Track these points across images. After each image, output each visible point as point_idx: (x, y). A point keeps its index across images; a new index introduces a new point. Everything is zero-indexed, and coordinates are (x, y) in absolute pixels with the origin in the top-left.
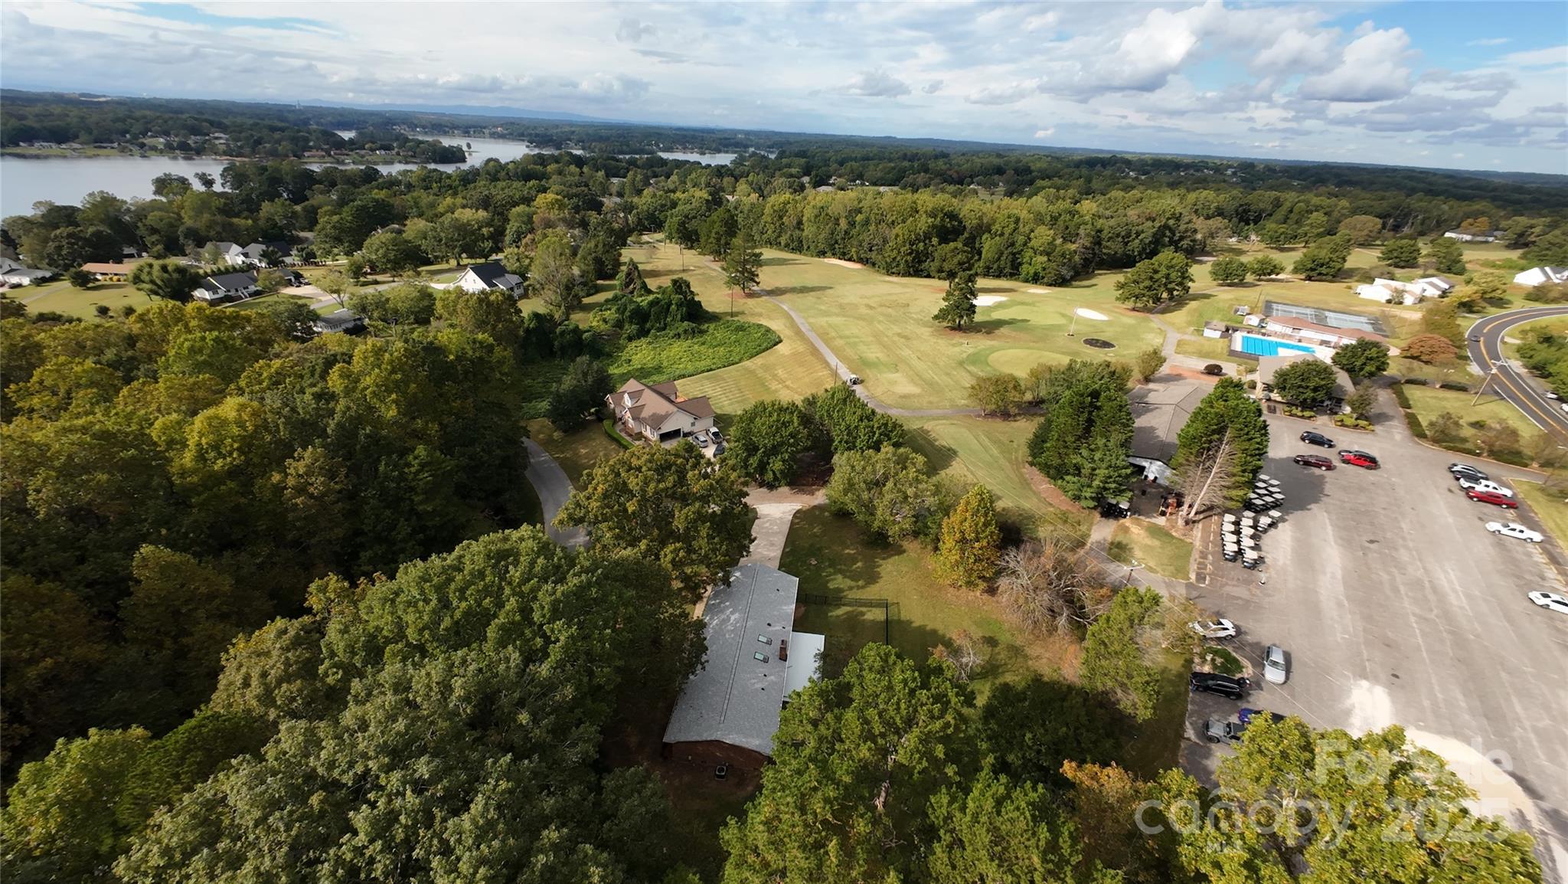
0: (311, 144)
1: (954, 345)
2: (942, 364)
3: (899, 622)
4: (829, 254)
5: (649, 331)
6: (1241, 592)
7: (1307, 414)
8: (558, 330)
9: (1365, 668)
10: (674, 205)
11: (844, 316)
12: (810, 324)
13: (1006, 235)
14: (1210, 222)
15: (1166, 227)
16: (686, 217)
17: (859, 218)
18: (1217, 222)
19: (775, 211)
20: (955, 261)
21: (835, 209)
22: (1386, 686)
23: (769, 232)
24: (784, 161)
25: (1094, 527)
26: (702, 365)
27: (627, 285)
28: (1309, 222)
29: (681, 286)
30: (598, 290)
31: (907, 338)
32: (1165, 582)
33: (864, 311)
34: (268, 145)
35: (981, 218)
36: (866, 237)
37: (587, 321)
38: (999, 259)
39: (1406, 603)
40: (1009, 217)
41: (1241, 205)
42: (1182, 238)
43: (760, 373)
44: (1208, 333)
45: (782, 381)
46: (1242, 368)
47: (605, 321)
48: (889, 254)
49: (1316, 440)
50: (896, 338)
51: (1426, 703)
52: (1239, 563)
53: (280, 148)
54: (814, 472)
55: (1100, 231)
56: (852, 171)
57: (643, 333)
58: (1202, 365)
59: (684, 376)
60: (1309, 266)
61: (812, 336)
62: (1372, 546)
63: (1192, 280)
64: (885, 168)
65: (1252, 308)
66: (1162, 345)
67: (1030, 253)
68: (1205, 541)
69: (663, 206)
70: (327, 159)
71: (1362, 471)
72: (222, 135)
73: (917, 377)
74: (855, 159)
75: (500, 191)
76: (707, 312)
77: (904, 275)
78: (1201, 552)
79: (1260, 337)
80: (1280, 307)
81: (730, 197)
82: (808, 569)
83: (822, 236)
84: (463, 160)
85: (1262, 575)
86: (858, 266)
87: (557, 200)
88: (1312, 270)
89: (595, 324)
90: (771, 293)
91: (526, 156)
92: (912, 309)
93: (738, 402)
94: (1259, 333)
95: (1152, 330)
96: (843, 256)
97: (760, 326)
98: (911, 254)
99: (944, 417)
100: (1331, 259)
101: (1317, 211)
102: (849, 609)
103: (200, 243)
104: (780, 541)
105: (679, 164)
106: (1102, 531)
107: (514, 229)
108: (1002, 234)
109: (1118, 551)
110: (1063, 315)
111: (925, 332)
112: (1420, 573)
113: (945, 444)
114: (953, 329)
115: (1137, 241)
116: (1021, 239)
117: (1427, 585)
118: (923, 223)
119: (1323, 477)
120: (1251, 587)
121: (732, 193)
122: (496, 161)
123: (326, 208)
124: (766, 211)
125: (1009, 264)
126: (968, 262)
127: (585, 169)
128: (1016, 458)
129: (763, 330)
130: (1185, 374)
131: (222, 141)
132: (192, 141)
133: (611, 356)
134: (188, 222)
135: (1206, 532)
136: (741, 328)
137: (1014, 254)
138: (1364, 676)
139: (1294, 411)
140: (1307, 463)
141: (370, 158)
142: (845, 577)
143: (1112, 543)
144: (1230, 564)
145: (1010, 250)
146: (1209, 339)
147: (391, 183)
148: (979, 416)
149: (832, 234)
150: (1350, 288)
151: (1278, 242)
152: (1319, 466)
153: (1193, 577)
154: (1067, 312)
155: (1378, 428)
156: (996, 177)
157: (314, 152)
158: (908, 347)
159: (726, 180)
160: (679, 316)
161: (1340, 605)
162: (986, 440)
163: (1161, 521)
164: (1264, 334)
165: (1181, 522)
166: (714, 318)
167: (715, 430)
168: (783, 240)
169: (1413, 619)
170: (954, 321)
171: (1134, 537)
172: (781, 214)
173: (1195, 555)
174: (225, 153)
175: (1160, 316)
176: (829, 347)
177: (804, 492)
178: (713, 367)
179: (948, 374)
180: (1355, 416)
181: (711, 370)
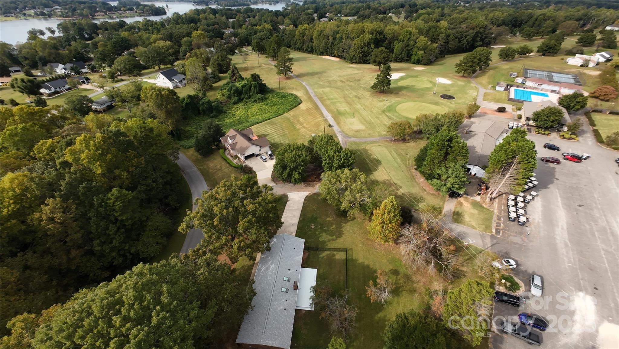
0: (98, 9)
1: (380, 101)
2: (375, 112)
3: (352, 260)
4: (325, 54)
5: (243, 99)
6: (517, 240)
7: (547, 132)
8: (201, 102)
9: (580, 284)
10: (256, 33)
11: (331, 87)
12: (315, 92)
13: (405, 41)
14: (499, 28)
15: (478, 32)
16: (260, 39)
17: (338, 36)
18: (503, 28)
19: (300, 34)
20: (382, 57)
21: (328, 31)
22: (591, 295)
23: (298, 44)
24: (306, 6)
25: (446, 203)
26: (266, 116)
27: (233, 77)
28: (545, 25)
29: (255, 77)
30: (220, 79)
31: (359, 98)
32: (480, 235)
33: (340, 84)
34: (78, 11)
35: (394, 33)
36: (341, 45)
37: (214, 96)
38: (401, 53)
39: (599, 242)
40: (407, 32)
41: (513, 18)
42: (486, 37)
43: (292, 120)
44: (498, 88)
45: (301, 124)
46: (515, 107)
47: (223, 95)
48: (352, 52)
49: (552, 147)
50: (354, 99)
51: (612, 305)
52: (516, 223)
53: (84, 12)
54: (314, 174)
55: (448, 36)
56: (336, 10)
57: (240, 100)
58: (496, 106)
59: (257, 123)
60: (544, 49)
61: (316, 99)
62: (580, 208)
63: (491, 60)
64: (350, 8)
65: (518, 73)
66: (477, 96)
67: (416, 49)
68: (500, 210)
69: (251, 33)
70: (106, 16)
71: (573, 164)
72: (58, 7)
73: (363, 120)
74: (338, 3)
75: (179, 30)
76: (269, 88)
77: (358, 63)
78: (498, 216)
79: (522, 89)
80: (531, 72)
81: (281, 27)
82: (310, 230)
83: (321, 46)
84: (165, 13)
85: (528, 229)
86: (338, 59)
87: (202, 34)
88: (546, 50)
89: (219, 97)
90: (299, 76)
91: (191, 10)
92: (362, 82)
93: (281, 136)
94: (522, 87)
95: (471, 88)
96: (331, 55)
97: (292, 94)
98: (361, 53)
99: (375, 142)
100: (555, 45)
101: (549, 20)
102: (329, 252)
103: (45, 64)
104: (298, 214)
105: (259, 10)
106: (450, 206)
107: (183, 50)
108: (403, 41)
109: (457, 217)
110: (431, 82)
111: (367, 94)
112: (604, 224)
113: (376, 157)
114: (380, 92)
115: (465, 40)
116: (412, 43)
117: (609, 231)
118: (368, 37)
119: (554, 168)
120: (522, 237)
121: (282, 24)
122: (178, 14)
123: (101, 43)
124: (296, 33)
125: (406, 55)
126: (388, 57)
127: (217, 16)
128: (409, 164)
129: (294, 97)
130: (488, 112)
131: (59, 10)
132: (46, 11)
133: (226, 113)
134: (41, 54)
135: (500, 204)
136: (284, 96)
137: (408, 50)
138: (580, 290)
139: (540, 131)
140: (547, 161)
141: (124, 15)
142: (327, 234)
143: (454, 212)
144: (512, 223)
145: (406, 48)
146: (499, 91)
147: (131, 28)
148: (392, 140)
149: (326, 44)
150: (563, 59)
151: (529, 36)
152: (553, 162)
153: (494, 231)
154: (433, 81)
155: (580, 138)
156: (401, 9)
157: (99, 13)
158: (359, 103)
159: (280, 17)
160: (256, 92)
161: (566, 245)
162: (395, 154)
163: (478, 198)
164: (524, 88)
165: (488, 200)
166: (272, 91)
167: (270, 152)
168: (305, 48)
169: (602, 252)
170: (381, 89)
171: (465, 208)
172: (303, 34)
173: (495, 218)
174: (60, 16)
175: (476, 80)
176: (323, 105)
177: (309, 185)
178: (271, 117)
179: (377, 118)
180: (570, 133)
181: (270, 119)
